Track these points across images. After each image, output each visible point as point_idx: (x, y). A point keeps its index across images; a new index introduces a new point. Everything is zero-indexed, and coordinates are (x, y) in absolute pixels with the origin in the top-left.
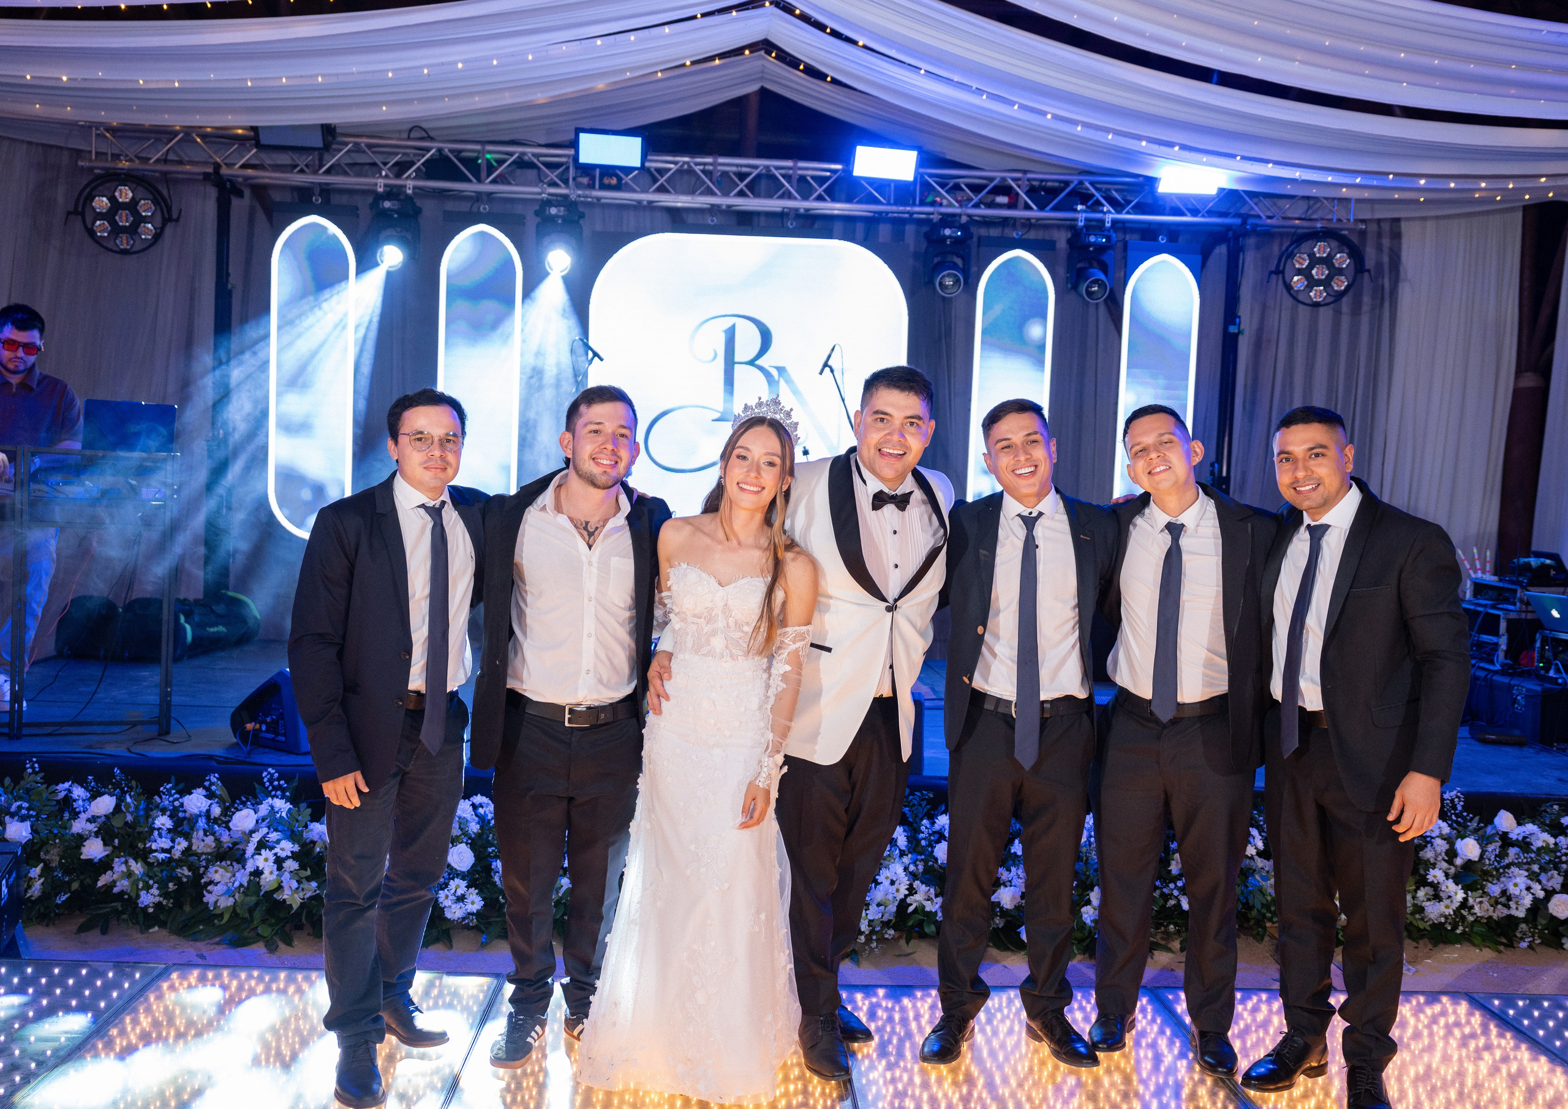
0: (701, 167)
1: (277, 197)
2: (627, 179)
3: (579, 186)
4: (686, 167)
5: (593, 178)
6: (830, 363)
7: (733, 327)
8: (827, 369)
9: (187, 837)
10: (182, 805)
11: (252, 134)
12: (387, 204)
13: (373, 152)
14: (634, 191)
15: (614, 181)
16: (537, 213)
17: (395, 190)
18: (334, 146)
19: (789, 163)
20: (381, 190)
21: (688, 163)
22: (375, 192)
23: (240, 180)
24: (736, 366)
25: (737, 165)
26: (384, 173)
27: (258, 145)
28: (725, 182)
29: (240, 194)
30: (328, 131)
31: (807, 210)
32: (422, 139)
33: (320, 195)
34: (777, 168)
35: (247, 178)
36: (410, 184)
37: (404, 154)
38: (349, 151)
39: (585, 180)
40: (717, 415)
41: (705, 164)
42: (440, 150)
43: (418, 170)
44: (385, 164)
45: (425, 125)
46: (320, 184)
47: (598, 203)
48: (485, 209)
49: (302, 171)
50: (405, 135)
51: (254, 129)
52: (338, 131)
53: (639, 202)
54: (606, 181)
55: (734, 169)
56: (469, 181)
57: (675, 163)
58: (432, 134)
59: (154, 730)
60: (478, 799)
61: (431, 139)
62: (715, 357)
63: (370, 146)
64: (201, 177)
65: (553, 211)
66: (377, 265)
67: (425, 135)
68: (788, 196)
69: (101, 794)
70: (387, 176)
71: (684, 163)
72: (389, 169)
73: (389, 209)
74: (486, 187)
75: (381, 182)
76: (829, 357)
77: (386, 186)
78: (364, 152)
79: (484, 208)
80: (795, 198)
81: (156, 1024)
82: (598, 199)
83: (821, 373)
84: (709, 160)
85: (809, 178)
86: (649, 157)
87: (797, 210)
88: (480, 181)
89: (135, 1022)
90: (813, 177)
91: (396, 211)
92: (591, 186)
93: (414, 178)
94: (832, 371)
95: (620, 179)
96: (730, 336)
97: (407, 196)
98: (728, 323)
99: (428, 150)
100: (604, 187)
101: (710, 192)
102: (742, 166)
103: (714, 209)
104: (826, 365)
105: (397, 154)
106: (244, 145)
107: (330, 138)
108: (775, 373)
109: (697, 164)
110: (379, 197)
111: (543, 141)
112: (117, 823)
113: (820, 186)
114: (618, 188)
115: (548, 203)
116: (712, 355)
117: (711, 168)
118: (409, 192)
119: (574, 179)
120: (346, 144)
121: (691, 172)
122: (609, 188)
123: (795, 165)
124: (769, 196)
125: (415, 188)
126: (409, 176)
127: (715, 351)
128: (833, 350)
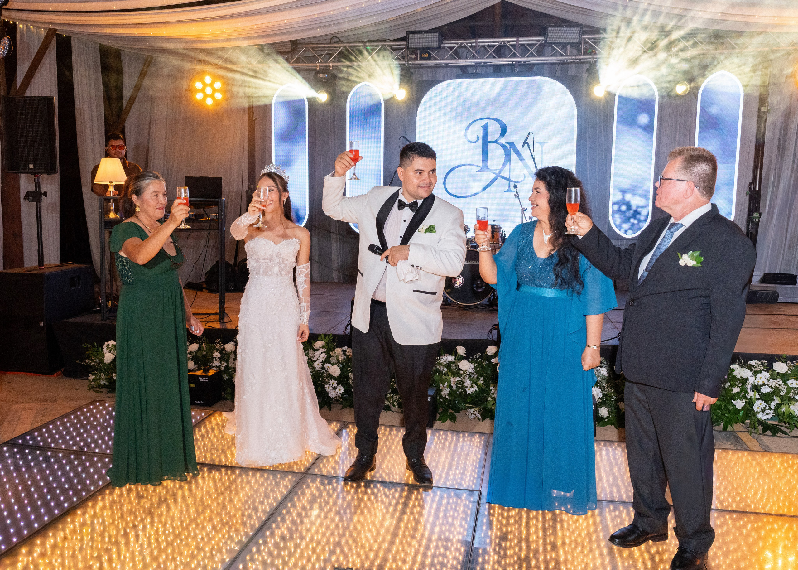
0: (470, 45)
2: (433, 54)
3: (411, 59)
4: (463, 46)
5: (416, 55)
7: (487, 123)
8: (526, 145)
9: (227, 361)
10: (224, 348)
12: (321, 76)
13: (315, 51)
14: (436, 59)
15: (427, 55)
17: (325, 68)
18: (297, 50)
19: (514, 39)
20: (318, 68)
21: (463, 43)
22: (315, 70)
24: (489, 144)
25: (488, 42)
26: (320, 60)
28: (482, 51)
30: (294, 43)
31: (525, 62)
32: (337, 43)
34: (508, 42)
36: (331, 64)
37: (329, 51)
38: (304, 51)
39: (413, 56)
40: (479, 169)
41: (472, 43)
42: (345, 47)
43: (335, 57)
44: (320, 56)
45: (338, 36)
47: (421, 67)
50: (329, 41)
52: (298, 42)
53: (440, 64)
54: (423, 56)
55: (487, 44)
56: (358, 61)
57: (457, 43)
58: (342, 39)
59: (217, 317)
60: (345, 348)
61: (342, 42)
62: (478, 140)
63: (313, 48)
67: (338, 40)
68: (514, 56)
69: (193, 343)
70: (321, 62)
71: (461, 43)
72: (322, 59)
73: (322, 78)
74: (367, 63)
75: (318, 64)
76: (527, 138)
77: (320, 66)
78: (310, 51)
80: (518, 57)
81: (207, 432)
82: (420, 64)
84: (474, 41)
86: (444, 42)
87: (519, 62)
89: (200, 430)
90: (527, 45)
91: (325, 79)
92: (416, 59)
93: (333, 62)
94: (528, 145)
95: (430, 54)
96: (485, 129)
97: (330, 70)
98: (484, 122)
99: (340, 47)
100: (422, 59)
101: (474, 57)
102: (491, 42)
103: (477, 65)
104: (525, 142)
105: (326, 50)
107: (294, 46)
108: (508, 146)
109: (467, 43)
110: (318, 72)
111: (392, 38)
112: (200, 355)
113: (532, 49)
114: (429, 58)
116: (476, 139)
117: (474, 44)
118: (331, 68)
119: (408, 56)
120: (302, 48)
121: (465, 47)
122: (425, 59)
123: (517, 40)
124: (505, 57)
125: (333, 66)
126: (331, 61)
127: (478, 137)
128: (529, 134)
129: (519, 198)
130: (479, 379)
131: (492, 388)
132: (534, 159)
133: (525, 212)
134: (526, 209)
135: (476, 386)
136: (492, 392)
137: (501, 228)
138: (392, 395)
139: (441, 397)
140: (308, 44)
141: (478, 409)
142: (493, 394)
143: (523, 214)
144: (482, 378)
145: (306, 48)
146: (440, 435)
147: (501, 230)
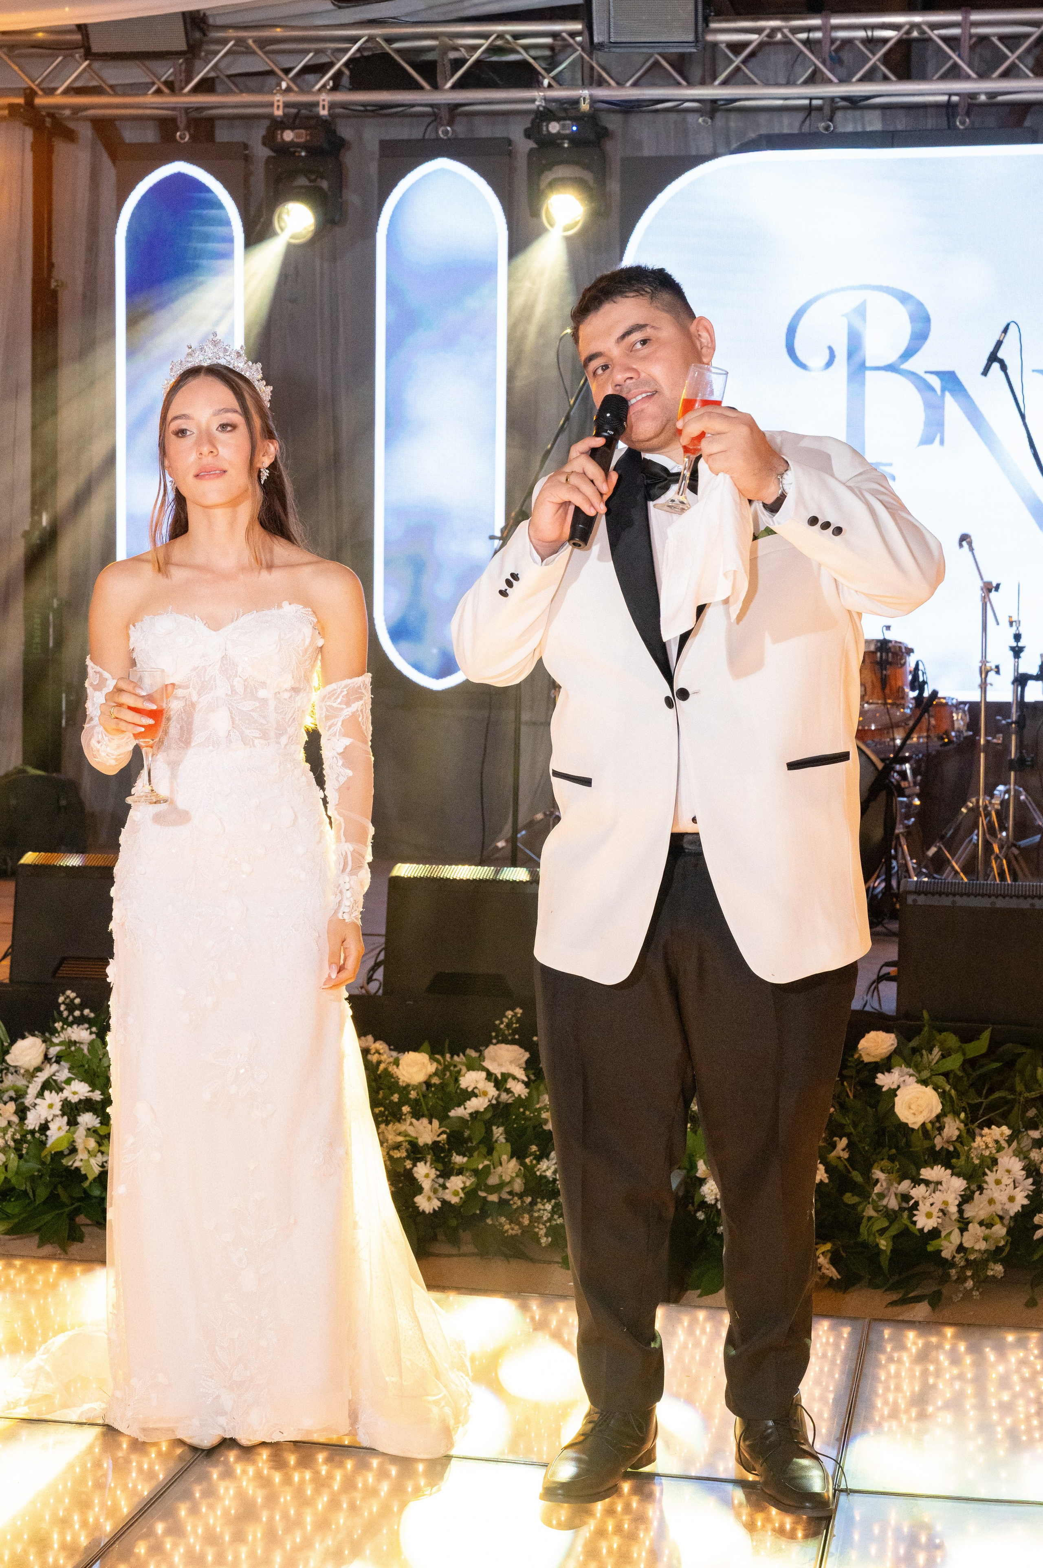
0: (803, 36)
1: (130, 135)
4: (779, 36)
6: (1000, 355)
7: (862, 306)
8: (996, 366)
11: (78, 37)
12: (288, 136)
13: (266, 53)
16: (528, 134)
17: (304, 112)
18: (205, 47)
19: (956, 17)
20: (279, 113)
21: (779, 29)
22: (271, 117)
23: (67, 112)
24: (868, 374)
25: (865, 27)
26: (284, 85)
27: (89, 54)
28: (845, 59)
29: (70, 136)
30: (195, 22)
31: (992, 95)
33: (187, 128)
34: (934, 26)
35: (77, 109)
36: (325, 98)
37: (317, 52)
38: (230, 54)
41: (810, 29)
42: (370, 40)
43: (338, 76)
44: (287, 71)
46: (187, 110)
48: (446, 132)
49: (159, 92)
51: (82, 28)
52: (210, 21)
53: (699, 102)
55: (861, 34)
56: (420, 88)
57: (758, 31)
62: (831, 361)
63: (263, 43)
64: (6, 112)
65: (554, 127)
66: (274, 234)
68: (954, 73)
70: (288, 90)
71: (774, 30)
72: (293, 79)
73: (292, 144)
74: (447, 96)
75: (278, 99)
76: (999, 344)
77: (287, 105)
78: (254, 53)
79: (444, 131)
80: (968, 78)
83: (985, 372)
84: (816, 22)
85: (995, 40)
86: (713, 25)
87: (973, 96)
88: (435, 86)
90: (1002, 38)
91: (304, 147)
93: (335, 88)
94: (1004, 367)
96: (856, 322)
97: (318, 117)
98: (853, 300)
99: (352, 41)
101: (816, 78)
102: (874, 27)
103: (829, 106)
104: (993, 358)
105: (307, 52)
106: (72, 56)
107: (198, 35)
108: (935, 382)
109: (795, 30)
110: (276, 126)
113: (1012, 52)
115: (545, 115)
116: (828, 357)
117: (818, 35)
118: (324, 113)
120: (224, 42)
121: (787, 43)
123: (965, 19)
124: (923, 77)
125: (332, 106)
126: (324, 86)
127: (831, 349)
128: (1005, 331)
129: (971, 549)
130: (834, 1146)
131: (878, 1174)
132: (1023, 416)
133: (993, 595)
134: (997, 587)
135: (821, 1167)
136: (877, 1189)
137: (910, 651)
138: (528, 1200)
139: (703, 1205)
140: (246, 28)
141: (828, 1246)
142: (881, 1196)
143: (985, 602)
144: (844, 1142)
145: (240, 41)
146: (694, 1321)
147: (911, 661)
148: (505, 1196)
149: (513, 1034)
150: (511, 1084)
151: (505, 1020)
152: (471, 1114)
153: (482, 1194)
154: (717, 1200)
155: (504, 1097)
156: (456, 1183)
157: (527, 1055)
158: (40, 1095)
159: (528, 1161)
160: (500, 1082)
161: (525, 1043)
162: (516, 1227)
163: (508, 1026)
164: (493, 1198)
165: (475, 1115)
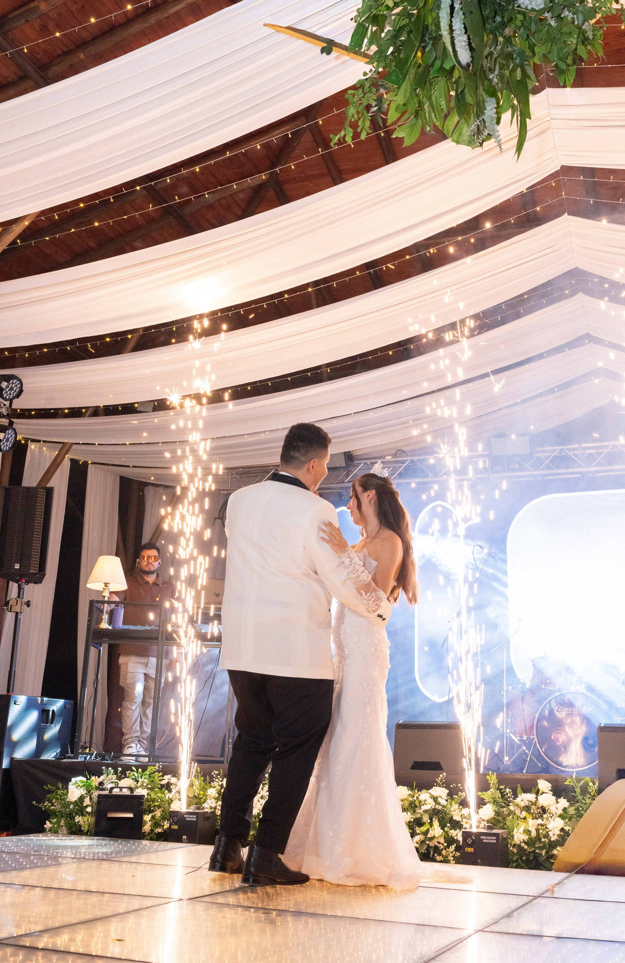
2: (525, 464)
3: (496, 472)
4: (563, 453)
5: (503, 466)
14: (528, 470)
15: (516, 466)
18: (352, 466)
21: (562, 450)
30: (348, 456)
34: (622, 445)
38: (362, 467)
39: (499, 468)
41: (574, 449)
42: (412, 461)
43: (400, 474)
45: (404, 449)
46: (346, 488)
54: (511, 466)
56: (429, 476)
58: (408, 452)
61: (408, 455)
67: (403, 453)
74: (439, 479)
84: (577, 446)
88: (435, 475)
92: (502, 471)
93: (398, 479)
95: (520, 465)
99: (405, 462)
100: (510, 470)
101: (579, 466)
107: (349, 461)
109: (568, 450)
114: (519, 469)
119: (492, 467)
120: (360, 464)
122: (514, 470)
126: (395, 477)
140: (367, 459)
145: (365, 463)
148: (436, 844)
149: (443, 784)
150: (440, 800)
151: (440, 778)
152: (424, 811)
153: (428, 842)
154: (521, 843)
155: (437, 806)
156: (417, 838)
157: (448, 791)
158: (259, 801)
159: (445, 829)
160: (435, 799)
161: (447, 787)
162: (441, 857)
163: (441, 781)
164: (432, 844)
165: (426, 811)
